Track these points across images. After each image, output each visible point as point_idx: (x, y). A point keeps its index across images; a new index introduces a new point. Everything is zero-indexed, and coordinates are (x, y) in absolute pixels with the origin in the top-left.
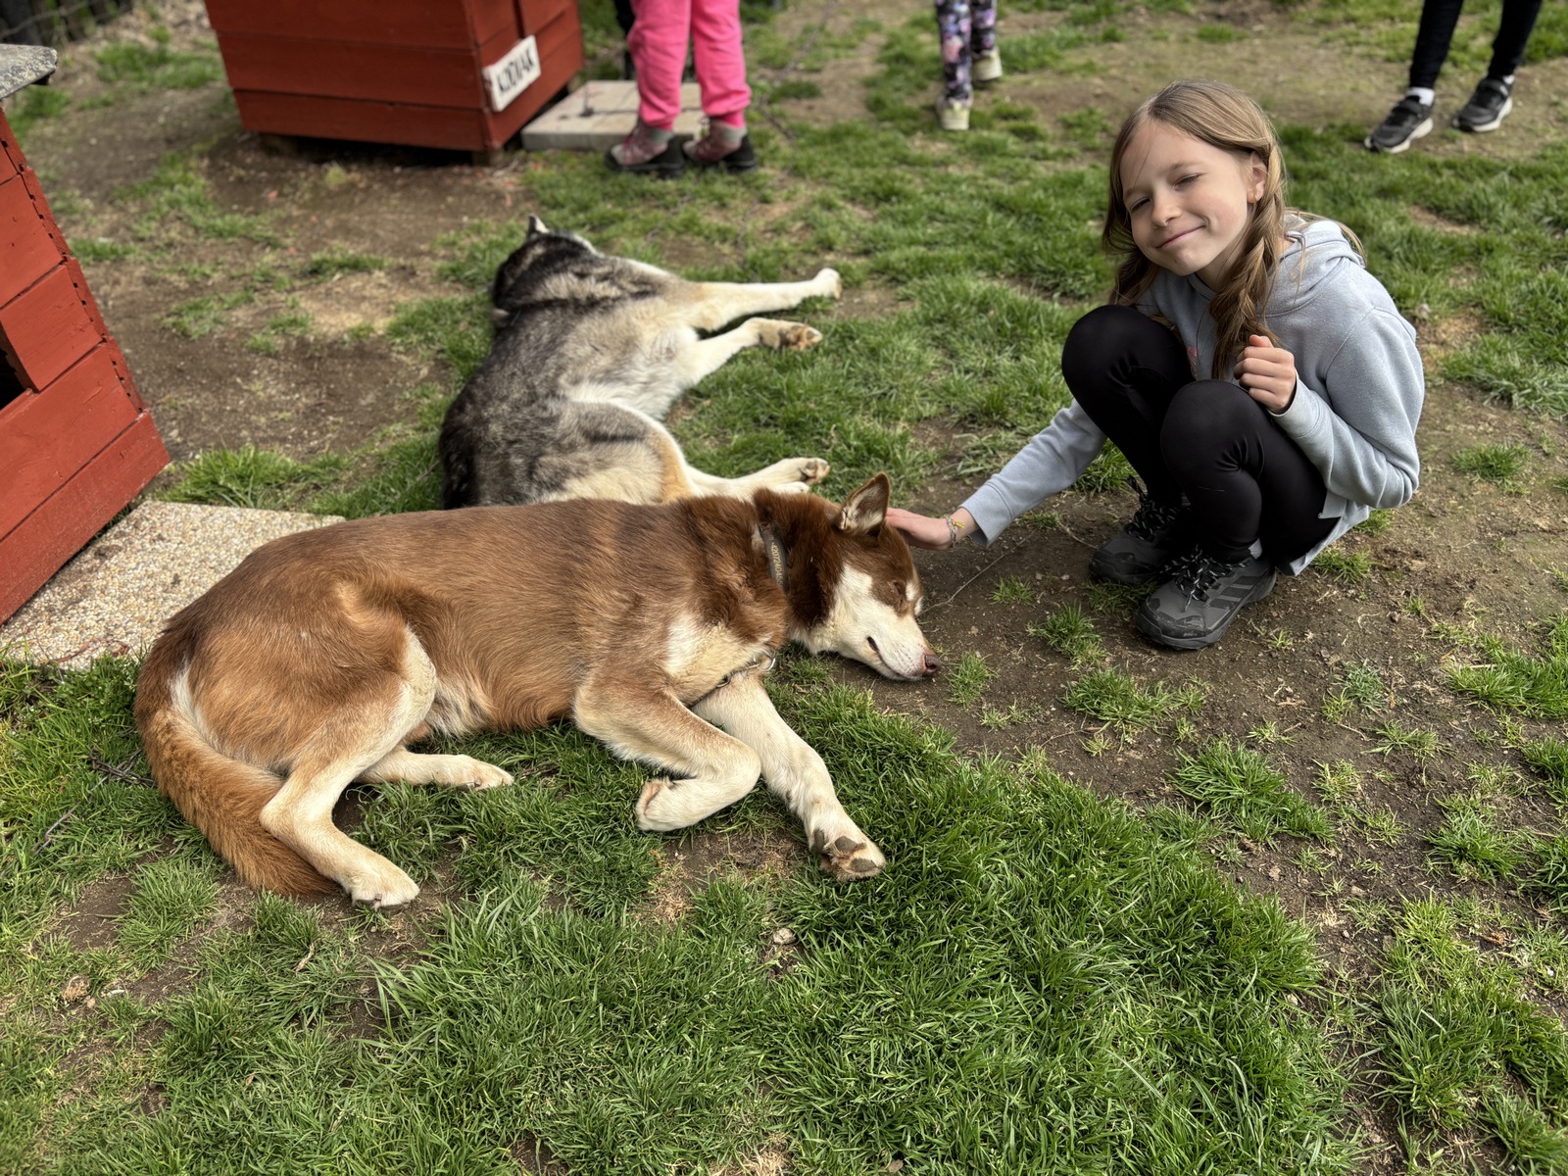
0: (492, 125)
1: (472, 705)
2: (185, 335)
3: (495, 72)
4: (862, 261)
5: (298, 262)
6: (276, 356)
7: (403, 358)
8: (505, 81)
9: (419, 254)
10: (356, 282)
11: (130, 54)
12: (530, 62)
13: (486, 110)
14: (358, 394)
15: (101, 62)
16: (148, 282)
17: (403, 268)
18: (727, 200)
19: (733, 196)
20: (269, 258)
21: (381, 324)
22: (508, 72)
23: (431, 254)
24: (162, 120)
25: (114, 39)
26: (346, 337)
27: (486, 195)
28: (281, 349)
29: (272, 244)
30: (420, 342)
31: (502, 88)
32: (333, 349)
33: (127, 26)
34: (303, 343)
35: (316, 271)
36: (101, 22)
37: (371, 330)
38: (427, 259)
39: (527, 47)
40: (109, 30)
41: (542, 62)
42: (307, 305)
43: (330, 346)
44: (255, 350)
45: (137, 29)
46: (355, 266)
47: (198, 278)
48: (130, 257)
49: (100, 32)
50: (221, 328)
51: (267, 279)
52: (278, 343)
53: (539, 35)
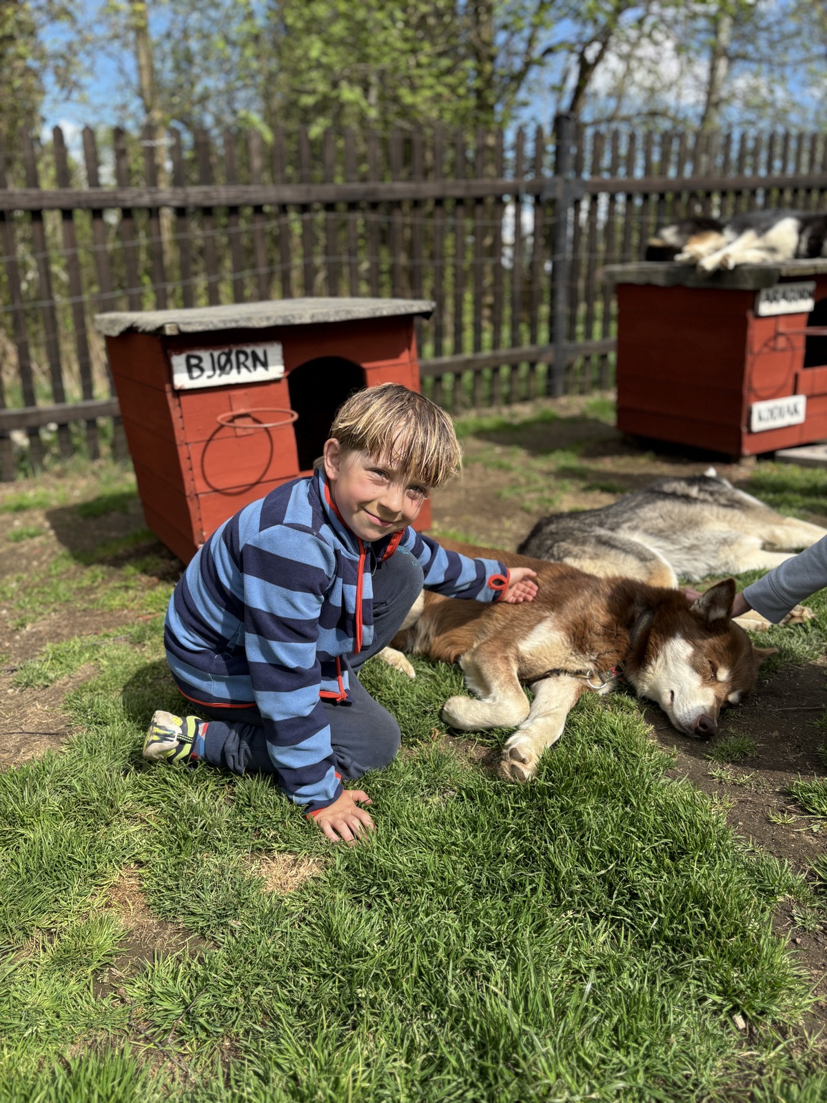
0: (746, 439)
3: (758, 408)
6: (529, 513)
8: (765, 414)
12: (796, 411)
22: (771, 412)
28: (534, 510)
31: (760, 418)
34: (547, 510)
35: (588, 488)
39: (800, 401)
41: (808, 416)
42: (567, 498)
44: (523, 509)
53: (810, 397)
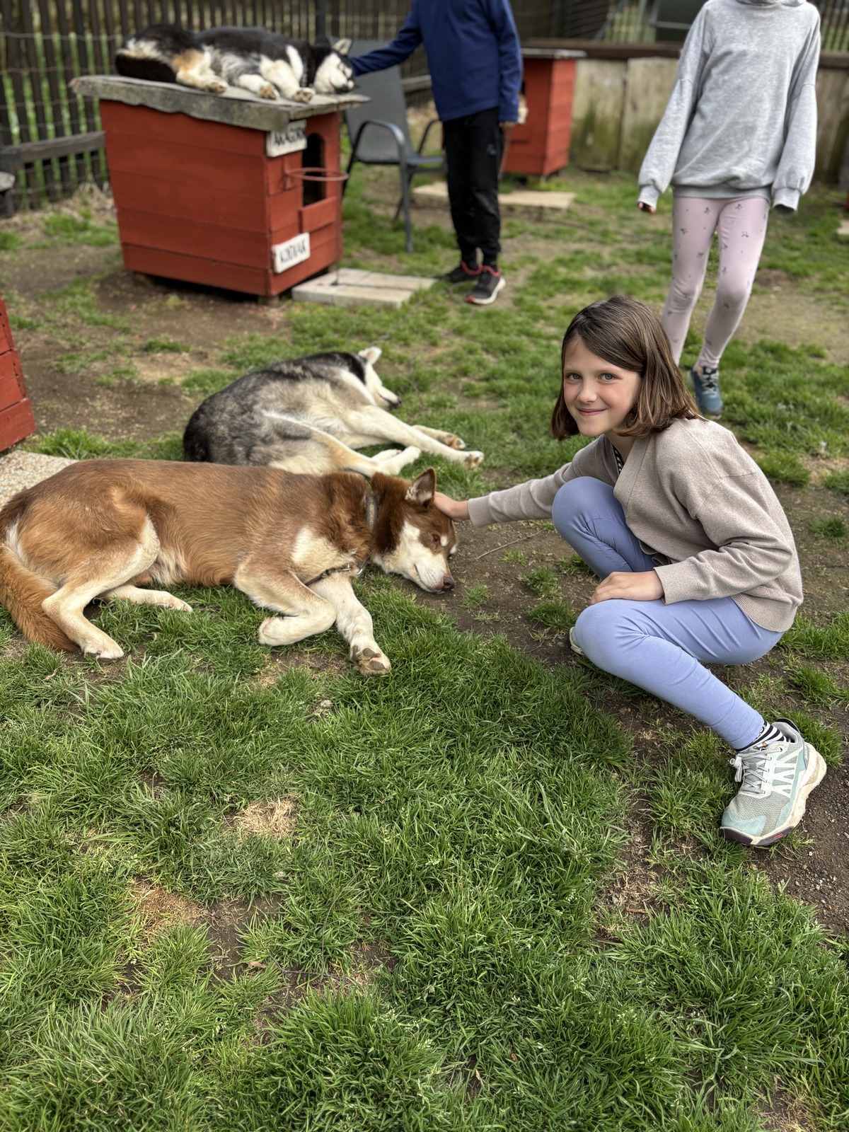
0: (273, 281)
1: (177, 567)
2: (62, 371)
3: (280, 250)
4: (484, 384)
5: (138, 342)
6: (112, 389)
7: (188, 399)
8: (285, 256)
9: (211, 347)
10: (170, 357)
11: (65, 222)
12: (304, 248)
13: (270, 271)
14: (156, 414)
15: (47, 224)
16: (47, 343)
17: (201, 353)
18: (409, 341)
19: (414, 340)
20: (122, 339)
21: (178, 381)
22: (288, 251)
23: (221, 349)
24: (77, 260)
25: (58, 212)
26: (156, 383)
27: (261, 321)
28: (116, 385)
29: (126, 331)
30: (200, 392)
31: (282, 260)
32: (147, 389)
33: (67, 206)
34: (130, 383)
35: (149, 348)
36: (52, 201)
37: (171, 381)
38: (216, 351)
39: (304, 239)
40: (56, 206)
41: (312, 250)
42: (138, 364)
43: (145, 387)
44: (101, 384)
45: (73, 209)
46: (173, 349)
47: (77, 344)
48: (40, 329)
49: (49, 207)
50: (84, 370)
51: (119, 350)
52: (115, 381)
53: (312, 234)
